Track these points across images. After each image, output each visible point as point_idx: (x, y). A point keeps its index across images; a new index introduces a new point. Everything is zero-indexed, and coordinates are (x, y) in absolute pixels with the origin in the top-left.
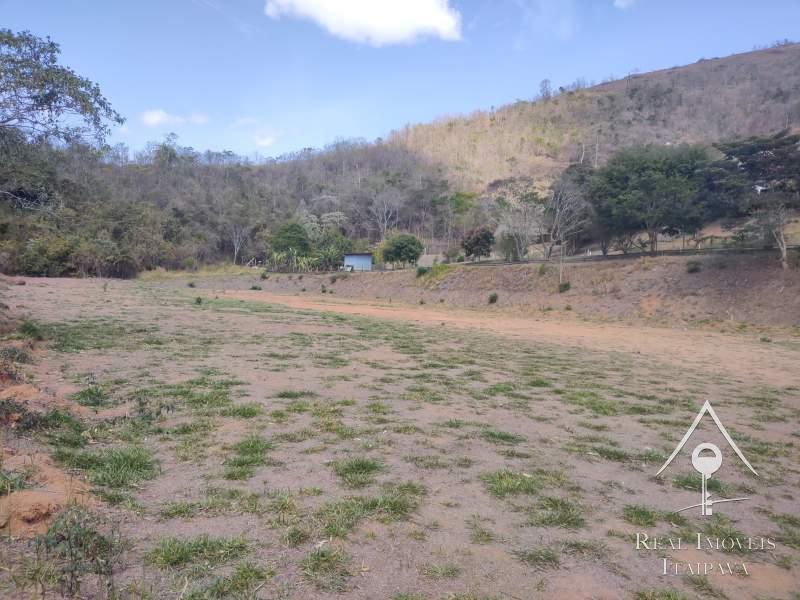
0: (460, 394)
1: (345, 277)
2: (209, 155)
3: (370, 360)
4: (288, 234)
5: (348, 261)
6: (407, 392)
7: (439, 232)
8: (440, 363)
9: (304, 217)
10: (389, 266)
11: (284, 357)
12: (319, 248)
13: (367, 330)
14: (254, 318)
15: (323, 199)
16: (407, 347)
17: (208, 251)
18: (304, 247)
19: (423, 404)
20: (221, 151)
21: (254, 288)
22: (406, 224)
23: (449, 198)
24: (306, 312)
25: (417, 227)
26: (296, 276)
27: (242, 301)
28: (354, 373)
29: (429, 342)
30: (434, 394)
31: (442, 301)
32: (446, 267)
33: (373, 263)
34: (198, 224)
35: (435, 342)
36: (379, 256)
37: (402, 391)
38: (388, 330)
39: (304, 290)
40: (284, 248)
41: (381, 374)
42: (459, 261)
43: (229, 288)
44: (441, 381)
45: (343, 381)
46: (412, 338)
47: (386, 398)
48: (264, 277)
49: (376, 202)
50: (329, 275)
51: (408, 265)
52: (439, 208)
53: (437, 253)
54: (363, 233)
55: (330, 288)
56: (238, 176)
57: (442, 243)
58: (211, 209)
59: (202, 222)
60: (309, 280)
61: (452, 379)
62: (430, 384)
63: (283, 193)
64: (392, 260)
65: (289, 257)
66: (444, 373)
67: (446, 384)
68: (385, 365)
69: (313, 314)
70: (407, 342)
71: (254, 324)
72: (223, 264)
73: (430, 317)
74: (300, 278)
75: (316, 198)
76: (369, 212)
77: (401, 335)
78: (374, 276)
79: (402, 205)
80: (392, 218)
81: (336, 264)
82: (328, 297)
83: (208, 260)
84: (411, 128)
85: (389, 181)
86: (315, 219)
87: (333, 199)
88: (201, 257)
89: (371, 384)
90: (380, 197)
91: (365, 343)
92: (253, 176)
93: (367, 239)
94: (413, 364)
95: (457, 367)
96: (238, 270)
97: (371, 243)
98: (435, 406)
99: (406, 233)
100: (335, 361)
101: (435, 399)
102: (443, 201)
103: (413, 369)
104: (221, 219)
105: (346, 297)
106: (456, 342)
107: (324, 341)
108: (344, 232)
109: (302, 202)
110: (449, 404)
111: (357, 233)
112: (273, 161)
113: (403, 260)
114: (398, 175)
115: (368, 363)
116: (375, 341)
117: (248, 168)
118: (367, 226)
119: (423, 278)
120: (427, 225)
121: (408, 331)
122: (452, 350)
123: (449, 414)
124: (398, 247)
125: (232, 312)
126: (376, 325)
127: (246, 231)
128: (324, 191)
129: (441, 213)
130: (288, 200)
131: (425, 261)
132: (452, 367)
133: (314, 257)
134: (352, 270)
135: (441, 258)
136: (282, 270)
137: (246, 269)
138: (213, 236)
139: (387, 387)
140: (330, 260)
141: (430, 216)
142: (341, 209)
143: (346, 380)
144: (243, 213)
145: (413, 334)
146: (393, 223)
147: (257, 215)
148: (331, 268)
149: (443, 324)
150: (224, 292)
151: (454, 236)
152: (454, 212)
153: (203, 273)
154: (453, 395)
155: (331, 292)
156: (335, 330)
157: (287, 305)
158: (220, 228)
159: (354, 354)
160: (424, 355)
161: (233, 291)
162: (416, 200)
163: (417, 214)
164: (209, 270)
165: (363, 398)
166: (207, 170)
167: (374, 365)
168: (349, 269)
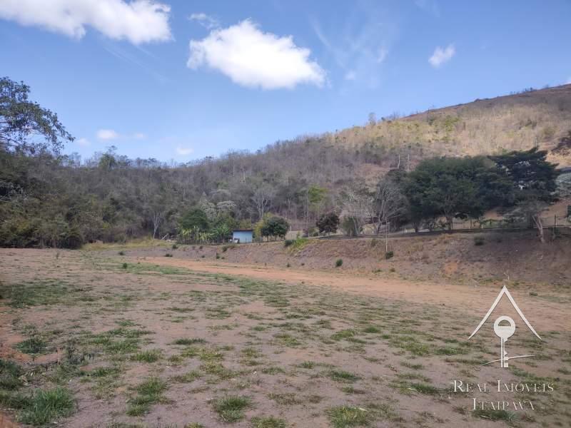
0: (313, 339)
1: (233, 247)
2: (139, 161)
3: (248, 312)
4: (193, 216)
5: (236, 236)
6: (274, 339)
7: (300, 215)
8: (300, 314)
9: (205, 204)
10: (265, 239)
11: (184, 311)
12: (215, 226)
13: (248, 288)
14: (164, 279)
15: (219, 192)
16: (276, 301)
17: (135, 228)
18: (205, 226)
19: (286, 348)
20: (147, 158)
21: (168, 256)
22: (278, 209)
23: (307, 192)
24: (204, 273)
25: (285, 211)
26: (198, 247)
27: (157, 266)
28: (234, 323)
29: (292, 297)
30: (294, 340)
31: (303, 264)
32: (306, 240)
33: (254, 237)
34: (128, 210)
35: (296, 297)
36: (258, 232)
37: (270, 337)
38: (263, 288)
39: (203, 257)
40: (190, 226)
41: (255, 323)
42: (315, 235)
43: (149, 256)
44: (299, 328)
45: (226, 330)
46: (280, 294)
47: (258, 344)
48: (175, 247)
49: (256, 194)
50: (222, 246)
51: (278, 238)
52: (301, 198)
53: (300, 230)
54: (247, 216)
55: (222, 255)
56: (160, 175)
57: (302, 223)
58: (139, 199)
59: (132, 208)
60: (207, 250)
61: (308, 327)
62: (291, 332)
63: (190, 187)
64: (267, 235)
65: (193, 233)
66: (303, 322)
67: (304, 331)
68: (259, 316)
69: (208, 276)
70: (276, 297)
71: (164, 284)
72: (145, 238)
73: (293, 277)
74: (201, 248)
75: (214, 191)
76: (251, 201)
77: (272, 292)
78: (255, 246)
79: (275, 196)
80: (267, 206)
81: (226, 237)
82: (219, 262)
83: (134, 235)
84: (281, 144)
85: (265, 180)
86: (213, 206)
87: (226, 191)
88: (130, 233)
89: (247, 332)
90: (259, 190)
91: (245, 299)
92: (169, 176)
93: (250, 220)
94: (279, 315)
95: (311, 318)
96: (156, 242)
97: (252, 222)
98: (294, 350)
99: (277, 215)
100: (222, 313)
101: (294, 344)
102: (303, 194)
103: (279, 319)
104: (145, 206)
105: (234, 262)
106: (312, 297)
107: (214, 297)
108: (233, 215)
109: (204, 194)
110: (304, 348)
111: (242, 215)
112: (184, 166)
113: (274, 235)
114: (272, 175)
115: (246, 315)
116: (252, 297)
117: (166, 170)
118: (249, 210)
119: (289, 248)
120: (292, 210)
121: (277, 288)
122: (309, 304)
123: (304, 356)
124: (271, 226)
125: (149, 274)
126: (254, 284)
127: (163, 214)
128: (219, 186)
129: (301, 202)
130: (194, 193)
131: (291, 235)
132: (308, 317)
133: (211, 232)
134: (238, 243)
135: (302, 233)
136: (187, 243)
137: (161, 241)
138: (139, 218)
139: (259, 335)
140: (222, 235)
141: (294, 204)
142: (231, 199)
143: (229, 329)
144: (161, 202)
145: (280, 291)
146: (268, 208)
147: (171, 203)
148: (223, 241)
149: (303, 283)
150: (144, 259)
151: (311, 218)
152: (311, 201)
153: (130, 244)
154: (308, 341)
155: (223, 258)
156: (224, 288)
157: (190, 268)
158: (144, 212)
159: (236, 307)
160: (288, 308)
161: (152, 258)
162: (284, 192)
163: (285, 202)
164: (134, 243)
165: (240, 343)
166: (137, 171)
167: (250, 317)
168: (236, 241)
